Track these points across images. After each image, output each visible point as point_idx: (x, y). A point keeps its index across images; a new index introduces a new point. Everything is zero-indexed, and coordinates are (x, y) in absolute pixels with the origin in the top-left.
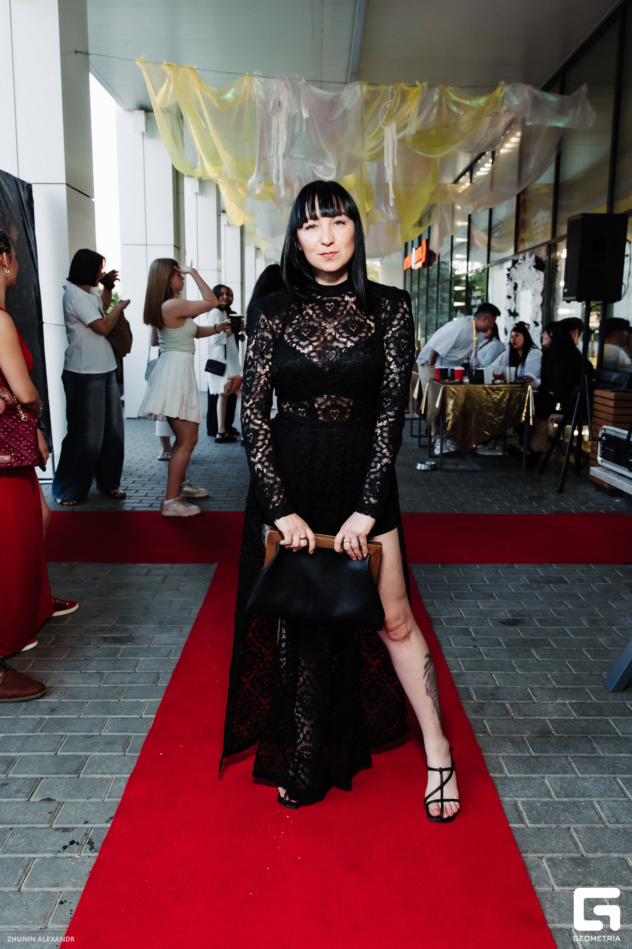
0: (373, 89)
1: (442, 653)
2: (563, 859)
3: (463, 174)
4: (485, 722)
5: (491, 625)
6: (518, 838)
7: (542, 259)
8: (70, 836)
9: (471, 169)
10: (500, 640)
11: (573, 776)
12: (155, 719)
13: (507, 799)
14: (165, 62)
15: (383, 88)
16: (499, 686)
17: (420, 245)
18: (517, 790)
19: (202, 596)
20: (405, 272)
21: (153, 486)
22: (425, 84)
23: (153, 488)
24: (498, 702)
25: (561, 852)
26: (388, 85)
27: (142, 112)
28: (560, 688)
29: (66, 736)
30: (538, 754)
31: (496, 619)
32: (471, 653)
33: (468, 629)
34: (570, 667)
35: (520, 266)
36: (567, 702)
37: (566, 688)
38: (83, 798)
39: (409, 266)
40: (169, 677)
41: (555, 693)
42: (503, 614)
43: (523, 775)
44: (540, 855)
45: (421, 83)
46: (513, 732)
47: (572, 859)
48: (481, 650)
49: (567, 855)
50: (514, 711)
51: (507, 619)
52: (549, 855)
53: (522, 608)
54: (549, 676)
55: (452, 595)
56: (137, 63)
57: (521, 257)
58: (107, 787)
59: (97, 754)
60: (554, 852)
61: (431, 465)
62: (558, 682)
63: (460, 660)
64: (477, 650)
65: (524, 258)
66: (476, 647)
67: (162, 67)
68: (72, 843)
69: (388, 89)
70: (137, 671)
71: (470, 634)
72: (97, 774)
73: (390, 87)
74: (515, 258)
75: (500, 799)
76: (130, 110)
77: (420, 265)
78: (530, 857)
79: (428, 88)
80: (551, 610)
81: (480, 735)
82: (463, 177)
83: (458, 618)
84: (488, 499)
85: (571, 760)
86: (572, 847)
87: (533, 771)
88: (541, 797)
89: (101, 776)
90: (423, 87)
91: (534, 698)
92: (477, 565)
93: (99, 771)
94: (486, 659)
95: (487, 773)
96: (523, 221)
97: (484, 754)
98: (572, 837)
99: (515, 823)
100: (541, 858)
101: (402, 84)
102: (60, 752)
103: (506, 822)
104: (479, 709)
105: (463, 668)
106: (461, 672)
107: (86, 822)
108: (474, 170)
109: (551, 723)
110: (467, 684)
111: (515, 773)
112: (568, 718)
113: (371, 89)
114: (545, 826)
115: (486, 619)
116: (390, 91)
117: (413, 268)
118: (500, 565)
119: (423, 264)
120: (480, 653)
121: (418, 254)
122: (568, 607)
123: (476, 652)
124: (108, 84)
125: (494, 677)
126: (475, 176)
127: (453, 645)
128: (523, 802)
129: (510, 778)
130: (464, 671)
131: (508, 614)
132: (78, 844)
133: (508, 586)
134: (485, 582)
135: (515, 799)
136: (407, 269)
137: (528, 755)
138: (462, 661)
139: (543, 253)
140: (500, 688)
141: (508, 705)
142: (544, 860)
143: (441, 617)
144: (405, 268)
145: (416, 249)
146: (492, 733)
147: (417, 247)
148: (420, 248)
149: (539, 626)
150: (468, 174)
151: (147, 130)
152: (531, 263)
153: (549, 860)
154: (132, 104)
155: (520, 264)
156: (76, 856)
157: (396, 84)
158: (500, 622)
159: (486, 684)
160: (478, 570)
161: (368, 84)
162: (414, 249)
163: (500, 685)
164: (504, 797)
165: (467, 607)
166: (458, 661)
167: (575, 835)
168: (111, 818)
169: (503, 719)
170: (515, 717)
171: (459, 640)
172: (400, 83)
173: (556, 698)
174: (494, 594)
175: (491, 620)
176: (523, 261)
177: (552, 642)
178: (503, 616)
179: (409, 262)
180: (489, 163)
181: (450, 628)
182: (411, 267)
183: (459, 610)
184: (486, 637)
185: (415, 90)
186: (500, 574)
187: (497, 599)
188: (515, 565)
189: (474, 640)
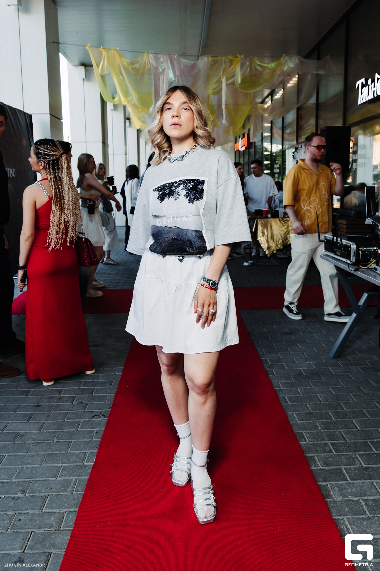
2: (302, 413)
4: (273, 371)
5: (279, 335)
6: (284, 407)
8: (95, 413)
10: (283, 341)
11: (310, 388)
12: (122, 374)
13: (281, 396)
15: (220, 58)
16: (281, 358)
17: (244, 137)
18: (285, 393)
20: (236, 152)
24: (280, 364)
25: (302, 411)
27: (83, 67)
28: (309, 358)
30: (296, 381)
32: (269, 346)
33: (268, 337)
34: (315, 350)
36: (311, 363)
37: (312, 358)
38: (96, 402)
39: (238, 149)
41: (307, 360)
43: (289, 388)
44: (293, 413)
45: (240, 55)
46: (286, 374)
47: (306, 413)
49: (304, 412)
50: (287, 367)
52: (297, 412)
53: (294, 327)
54: (305, 354)
55: (261, 324)
56: (87, 48)
57: (300, 146)
58: (106, 398)
59: (98, 387)
60: (299, 411)
62: (308, 356)
66: (271, 343)
67: (100, 49)
68: (96, 415)
71: (269, 339)
72: (100, 394)
74: (297, 147)
75: (278, 396)
76: (76, 66)
77: (244, 148)
78: (289, 413)
79: (244, 58)
80: (308, 328)
81: (271, 375)
83: (263, 332)
84: (281, 279)
85: (310, 382)
86: (307, 409)
87: (293, 387)
88: (295, 395)
89: (102, 394)
90: (242, 57)
91: (296, 362)
94: (276, 348)
95: (273, 388)
98: (307, 407)
99: (284, 403)
100: (293, 414)
101: (230, 56)
103: (280, 403)
104: (271, 366)
106: (264, 353)
107: (100, 409)
108: (273, 95)
109: (303, 370)
110: (266, 358)
111: (285, 388)
112: (311, 368)
114: (296, 404)
115: (277, 333)
116: (223, 59)
117: (240, 150)
119: (246, 148)
120: (273, 346)
121: (243, 142)
123: (271, 345)
125: (279, 354)
126: (274, 98)
127: (260, 343)
128: (287, 397)
129: (283, 390)
131: (287, 330)
132: (98, 416)
134: (277, 317)
135: (285, 396)
137: (291, 381)
138: (264, 349)
140: (281, 359)
141: (284, 365)
142: (294, 414)
143: (255, 332)
144: (236, 150)
145: (242, 139)
146: (276, 375)
148: (244, 139)
149: (302, 335)
153: (296, 414)
154: (77, 63)
156: (98, 420)
158: (283, 333)
159: (275, 357)
161: (212, 57)
162: (240, 139)
163: (281, 357)
164: (279, 395)
165: (268, 328)
166: (262, 350)
167: (308, 406)
168: (110, 408)
169: (282, 370)
170: (287, 369)
171: (263, 341)
174: (281, 322)
175: (279, 333)
177: (307, 341)
179: (237, 146)
180: (281, 91)
181: (259, 337)
183: (264, 329)
184: (276, 340)
185: (238, 59)
187: (283, 324)
189: (270, 341)
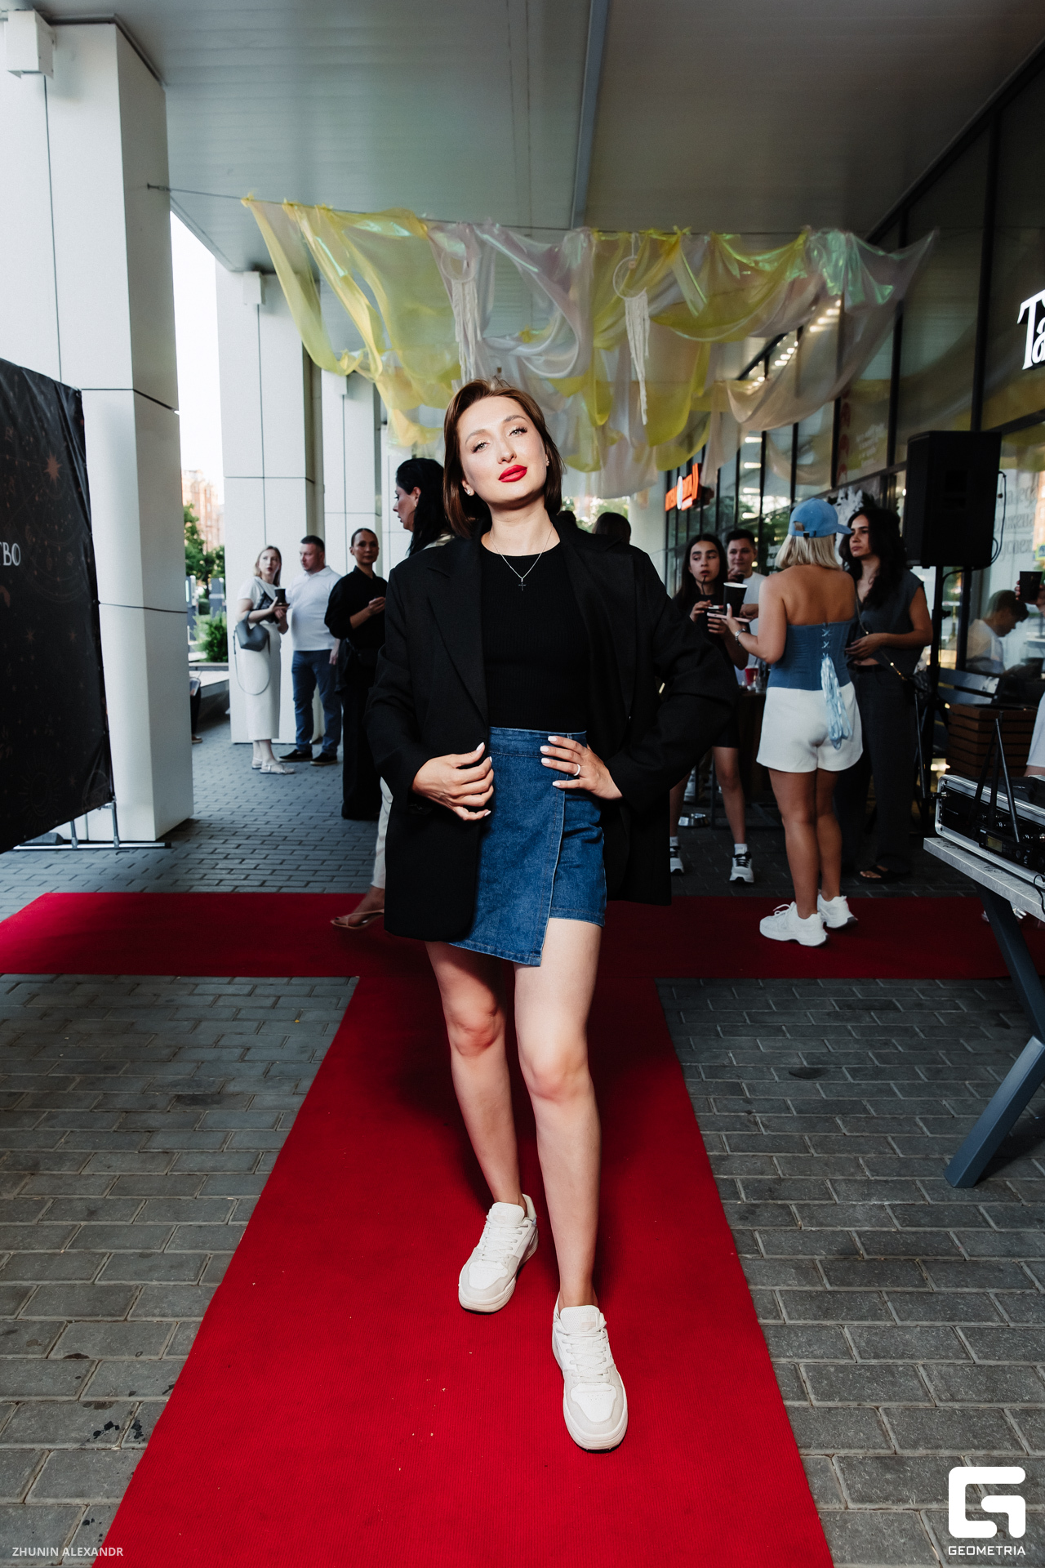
0: (607, 238)
1: (696, 1123)
2: (864, 1458)
3: (755, 363)
4: (757, 1235)
5: (777, 1078)
6: (796, 1424)
7: (873, 497)
8: (107, 1415)
9: (766, 355)
10: (789, 1102)
11: (889, 1324)
12: (248, 1228)
13: (783, 1361)
14: (285, 201)
15: (621, 236)
16: (782, 1176)
17: (689, 472)
18: (800, 1347)
19: (333, 1029)
20: (668, 513)
21: (267, 852)
22: (686, 230)
23: (267, 855)
24: (780, 1202)
25: (862, 1448)
26: (630, 233)
27: (257, 274)
28: (877, 1182)
29: (111, 1254)
30: (836, 1288)
31: (783, 1068)
32: (742, 1124)
33: (739, 1085)
34: (895, 1147)
35: (839, 507)
36: (886, 1203)
37: (886, 1182)
38: (129, 1354)
39: (673, 505)
40: (272, 1159)
41: (868, 1189)
42: (796, 1060)
43: (810, 1322)
44: (829, 1452)
45: (681, 228)
46: (799, 1252)
47: (878, 1458)
48: (758, 1119)
49: (871, 1452)
50: (803, 1218)
51: (801, 1069)
52: (843, 1452)
53: (825, 1051)
54: (861, 1161)
55: (719, 1029)
56: (243, 202)
57: (841, 494)
58: (168, 1337)
59: (155, 1283)
60: (850, 1447)
61: (699, 819)
62: (874, 1171)
63: (723, 1133)
64: (752, 1119)
65: (846, 497)
66: (749, 1113)
67: (283, 207)
68: (109, 1426)
69: (630, 237)
70: (225, 1150)
71: (742, 1092)
72: (154, 1315)
73: (633, 236)
74: (833, 496)
75: (773, 1360)
76: (236, 271)
77: (689, 503)
78: (812, 1456)
79: (691, 236)
80: (870, 1054)
81: (748, 1256)
82: (755, 368)
83: (725, 1066)
85: (886, 1298)
86: (879, 1440)
87: (826, 1315)
88: (836, 1357)
89: (159, 1319)
90: (685, 234)
91: (835, 1197)
92: (760, 981)
93: (157, 1311)
94: (764, 1133)
95: (755, 1317)
96: (845, 437)
97: (751, 1287)
98: (879, 1423)
99: (793, 1399)
100: (830, 1456)
101: (651, 231)
102: (99, 1280)
103: (779, 1398)
104: (749, 1214)
105: (728, 1148)
106: (725, 1154)
107: (131, 1394)
109: (860, 1238)
110: (732, 1174)
111: (799, 1319)
112: (885, 1229)
113: (603, 238)
114: (840, 1404)
115: (769, 1069)
116: (633, 240)
117: (679, 507)
118: (795, 981)
119: (694, 502)
120: (756, 1124)
121: (686, 487)
122: (897, 1049)
123: (749, 1121)
124: (203, 232)
125: (776, 1162)
127: (715, 1110)
128: (807, 1366)
129: (791, 1327)
130: (730, 1153)
131: (803, 1059)
132: (117, 1428)
133: (806, 1016)
134: (771, 1008)
135: (796, 1360)
136: (671, 509)
137: (820, 1288)
138: (726, 1135)
139: (874, 489)
140: (783, 1180)
141: (794, 1209)
142: (834, 1460)
143: (700, 1064)
144: (667, 508)
145: (684, 479)
146: (767, 1253)
147: (685, 475)
148: (690, 477)
149: (850, 1079)
150: (761, 363)
151: (263, 301)
152: (856, 503)
153: (842, 1459)
154: (241, 263)
155: (839, 505)
156: (115, 1448)
157: (641, 231)
158: (790, 1073)
159: (762, 1174)
160: (761, 988)
161: (599, 231)
162: (680, 478)
163: (784, 1175)
164: (778, 1356)
165: (742, 1048)
166: (720, 1137)
167: (885, 1419)
168: (171, 1387)
169: (786, 1232)
170: (803, 1228)
171: (725, 1102)
172: (649, 228)
173: (868, 1196)
174: (784, 1028)
175: (776, 1070)
176: (845, 500)
177: (869, 1107)
178: (795, 1064)
179: (673, 498)
181: (712, 1082)
182: (676, 506)
183: (727, 1054)
184: (766, 1097)
185: (673, 239)
186: (795, 996)
187: (788, 1035)
188: (819, 981)
189: (748, 1101)
